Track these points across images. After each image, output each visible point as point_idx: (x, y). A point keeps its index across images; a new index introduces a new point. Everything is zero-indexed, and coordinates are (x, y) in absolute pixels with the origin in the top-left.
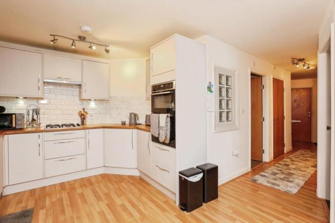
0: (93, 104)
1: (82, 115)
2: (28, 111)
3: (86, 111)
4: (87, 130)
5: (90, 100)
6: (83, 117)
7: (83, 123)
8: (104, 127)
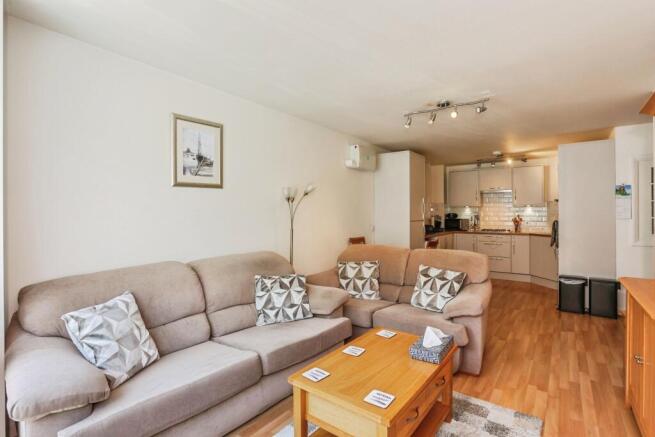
2: (472, 217)
3: (520, 218)
4: (511, 236)
5: (525, 206)
7: (516, 229)
8: (530, 235)
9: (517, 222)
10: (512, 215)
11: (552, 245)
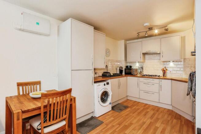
0: (172, 64)
1: (164, 70)
2: (139, 68)
3: (166, 68)
4: (160, 80)
5: (169, 61)
6: (164, 72)
7: (164, 75)
8: (171, 79)
10: (162, 67)
11: (188, 95)
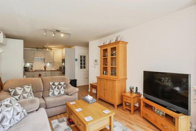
0: (48, 64)
2: (30, 66)
4: (46, 72)
8: (51, 71)
9: (45, 68)
10: (43, 65)
